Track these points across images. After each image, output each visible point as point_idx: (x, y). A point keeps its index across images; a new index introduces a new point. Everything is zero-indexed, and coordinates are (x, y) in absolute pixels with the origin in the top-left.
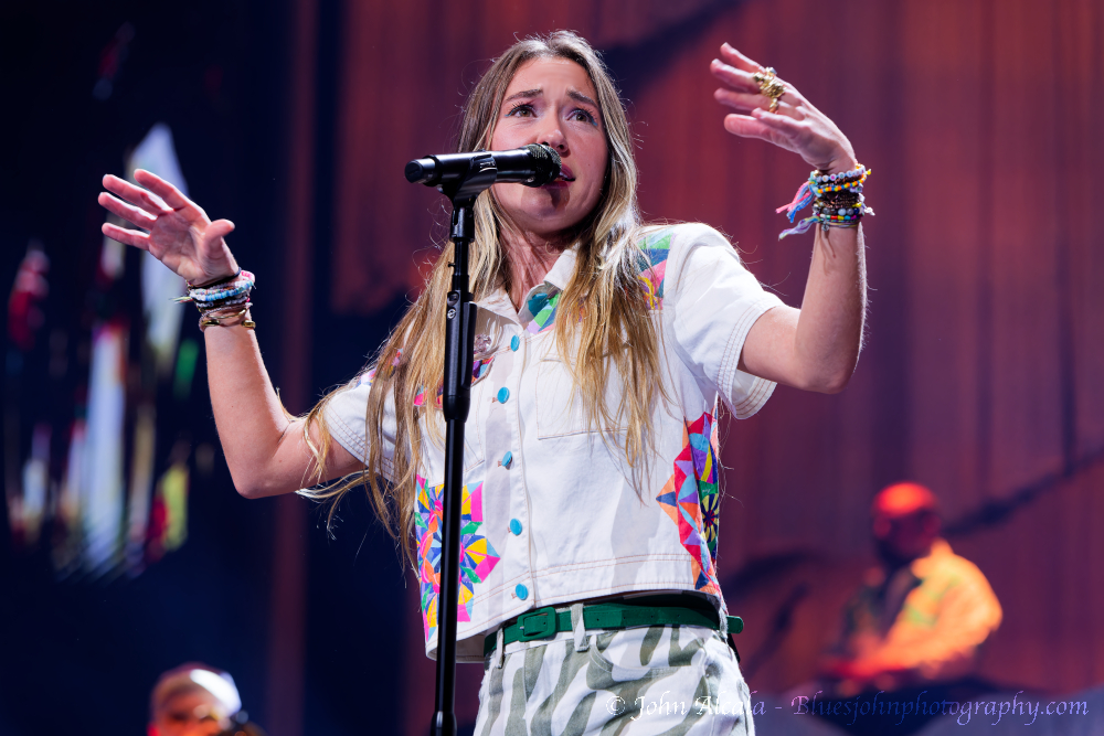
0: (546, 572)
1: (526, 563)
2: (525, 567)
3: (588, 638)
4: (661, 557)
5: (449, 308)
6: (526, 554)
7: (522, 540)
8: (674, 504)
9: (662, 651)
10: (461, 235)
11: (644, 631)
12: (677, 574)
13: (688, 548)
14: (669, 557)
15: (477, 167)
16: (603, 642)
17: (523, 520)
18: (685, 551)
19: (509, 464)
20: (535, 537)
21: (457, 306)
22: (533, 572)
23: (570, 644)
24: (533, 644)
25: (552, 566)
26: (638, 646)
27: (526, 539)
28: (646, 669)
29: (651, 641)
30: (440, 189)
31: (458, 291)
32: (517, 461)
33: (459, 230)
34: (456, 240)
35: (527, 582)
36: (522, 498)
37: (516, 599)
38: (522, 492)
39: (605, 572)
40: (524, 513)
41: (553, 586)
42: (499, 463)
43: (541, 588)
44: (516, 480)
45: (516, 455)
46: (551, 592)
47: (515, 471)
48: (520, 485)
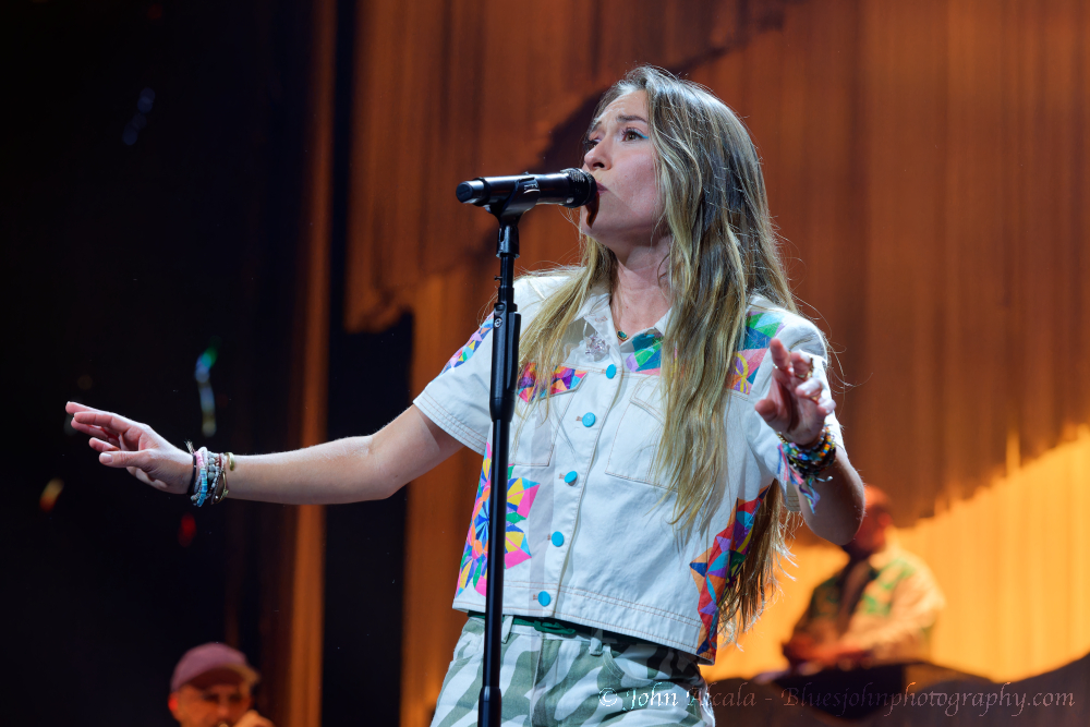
0: (574, 592)
2: (555, 579)
3: (603, 645)
4: (677, 617)
6: (559, 568)
7: (560, 554)
8: (703, 575)
10: (507, 251)
12: (686, 636)
14: (684, 619)
15: (522, 189)
17: (567, 536)
19: (573, 483)
20: (574, 556)
21: (503, 315)
22: (561, 586)
23: (585, 646)
24: (549, 636)
30: (488, 209)
31: (505, 302)
32: (580, 484)
33: (505, 246)
34: (503, 255)
35: (552, 593)
36: (572, 517)
37: (537, 602)
38: (575, 512)
39: (625, 613)
40: (569, 531)
41: (574, 606)
42: (561, 476)
43: (562, 602)
44: (573, 500)
45: (581, 477)
46: (571, 611)
47: (575, 491)
48: (575, 505)
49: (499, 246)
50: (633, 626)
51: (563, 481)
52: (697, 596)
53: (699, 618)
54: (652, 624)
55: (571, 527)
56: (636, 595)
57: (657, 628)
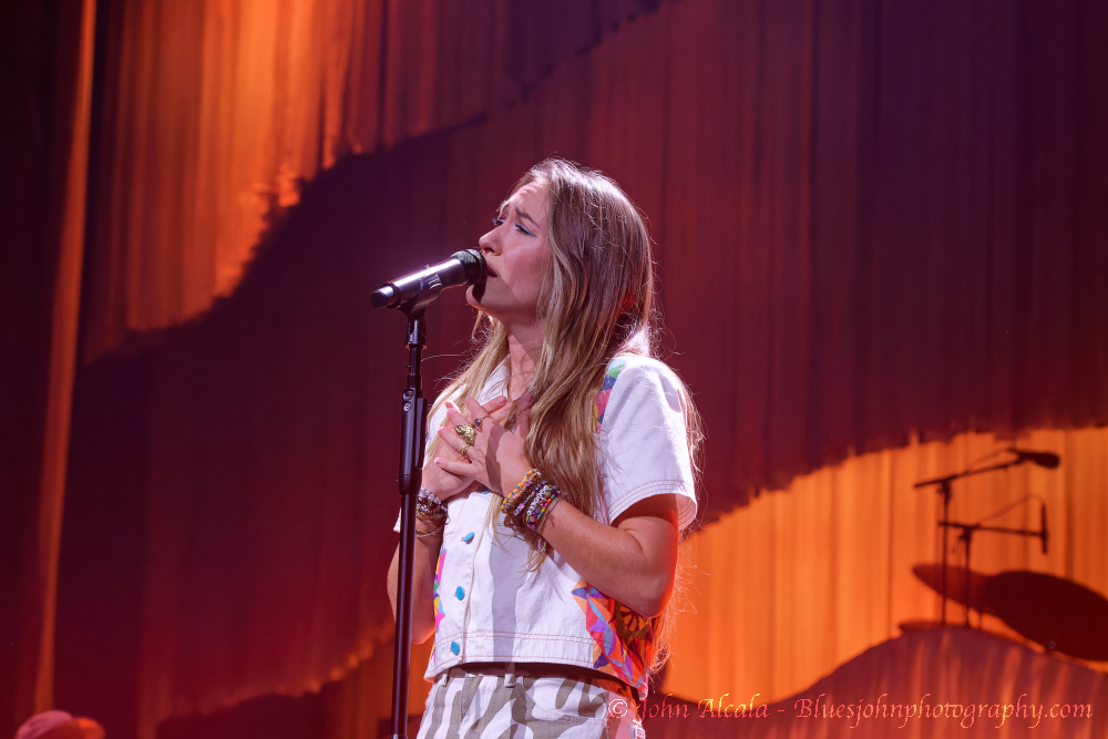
0: (474, 635)
1: (461, 625)
2: (460, 628)
4: (568, 639)
6: (462, 617)
7: (462, 605)
8: (586, 598)
10: (415, 342)
12: (580, 652)
13: (593, 633)
14: (575, 639)
15: (427, 287)
17: (466, 589)
19: (469, 541)
20: (472, 604)
21: (412, 401)
22: (465, 633)
25: (479, 631)
27: (465, 605)
31: (413, 389)
32: (475, 541)
33: (413, 338)
34: (411, 346)
35: (459, 641)
36: (470, 571)
37: (452, 653)
38: (471, 566)
39: (521, 643)
40: (468, 584)
41: (478, 647)
42: (463, 539)
43: (467, 648)
44: (469, 556)
45: (477, 536)
46: (477, 652)
47: (470, 548)
48: (470, 560)
49: (408, 338)
50: (529, 654)
51: (465, 542)
52: (584, 617)
53: (589, 636)
54: (546, 648)
55: (469, 580)
56: (528, 627)
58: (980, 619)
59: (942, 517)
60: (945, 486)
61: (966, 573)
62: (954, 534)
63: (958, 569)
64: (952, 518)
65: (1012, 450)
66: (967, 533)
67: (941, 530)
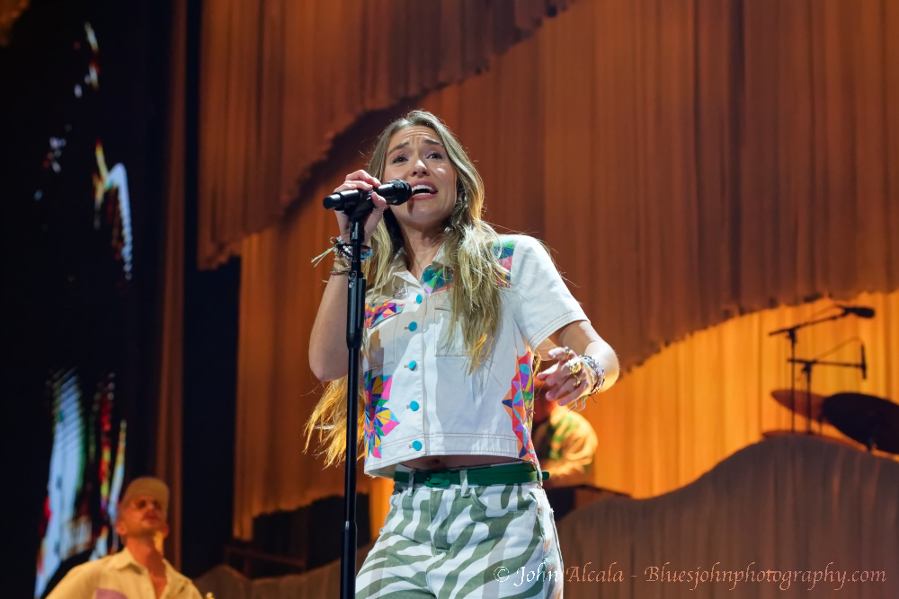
0: (434, 436)
1: (421, 428)
2: (420, 431)
3: (469, 489)
4: (503, 437)
5: (349, 282)
6: (421, 423)
7: (418, 415)
8: (511, 407)
9: (513, 501)
10: (356, 238)
11: (503, 487)
13: (516, 433)
14: (507, 438)
16: (479, 492)
17: (420, 403)
18: (514, 435)
19: (414, 368)
20: (426, 414)
21: (354, 280)
22: (426, 435)
23: (458, 492)
24: (435, 489)
25: (437, 432)
26: (498, 497)
27: (421, 415)
28: (505, 512)
29: (506, 494)
31: (355, 271)
32: (419, 367)
33: (355, 235)
35: (421, 440)
36: (420, 389)
37: (413, 449)
38: (421, 386)
39: (470, 442)
40: (420, 399)
41: (437, 445)
42: (405, 367)
43: (429, 445)
44: (417, 378)
45: (419, 363)
46: (437, 448)
47: (417, 373)
48: (420, 381)
50: (478, 449)
51: (408, 369)
52: (511, 420)
54: (489, 445)
55: (421, 396)
56: (475, 429)
57: (493, 447)
58: (820, 427)
59: (790, 356)
60: (792, 334)
61: (808, 395)
62: (799, 367)
63: (802, 393)
64: (798, 356)
65: (840, 307)
66: (808, 367)
67: (790, 365)
